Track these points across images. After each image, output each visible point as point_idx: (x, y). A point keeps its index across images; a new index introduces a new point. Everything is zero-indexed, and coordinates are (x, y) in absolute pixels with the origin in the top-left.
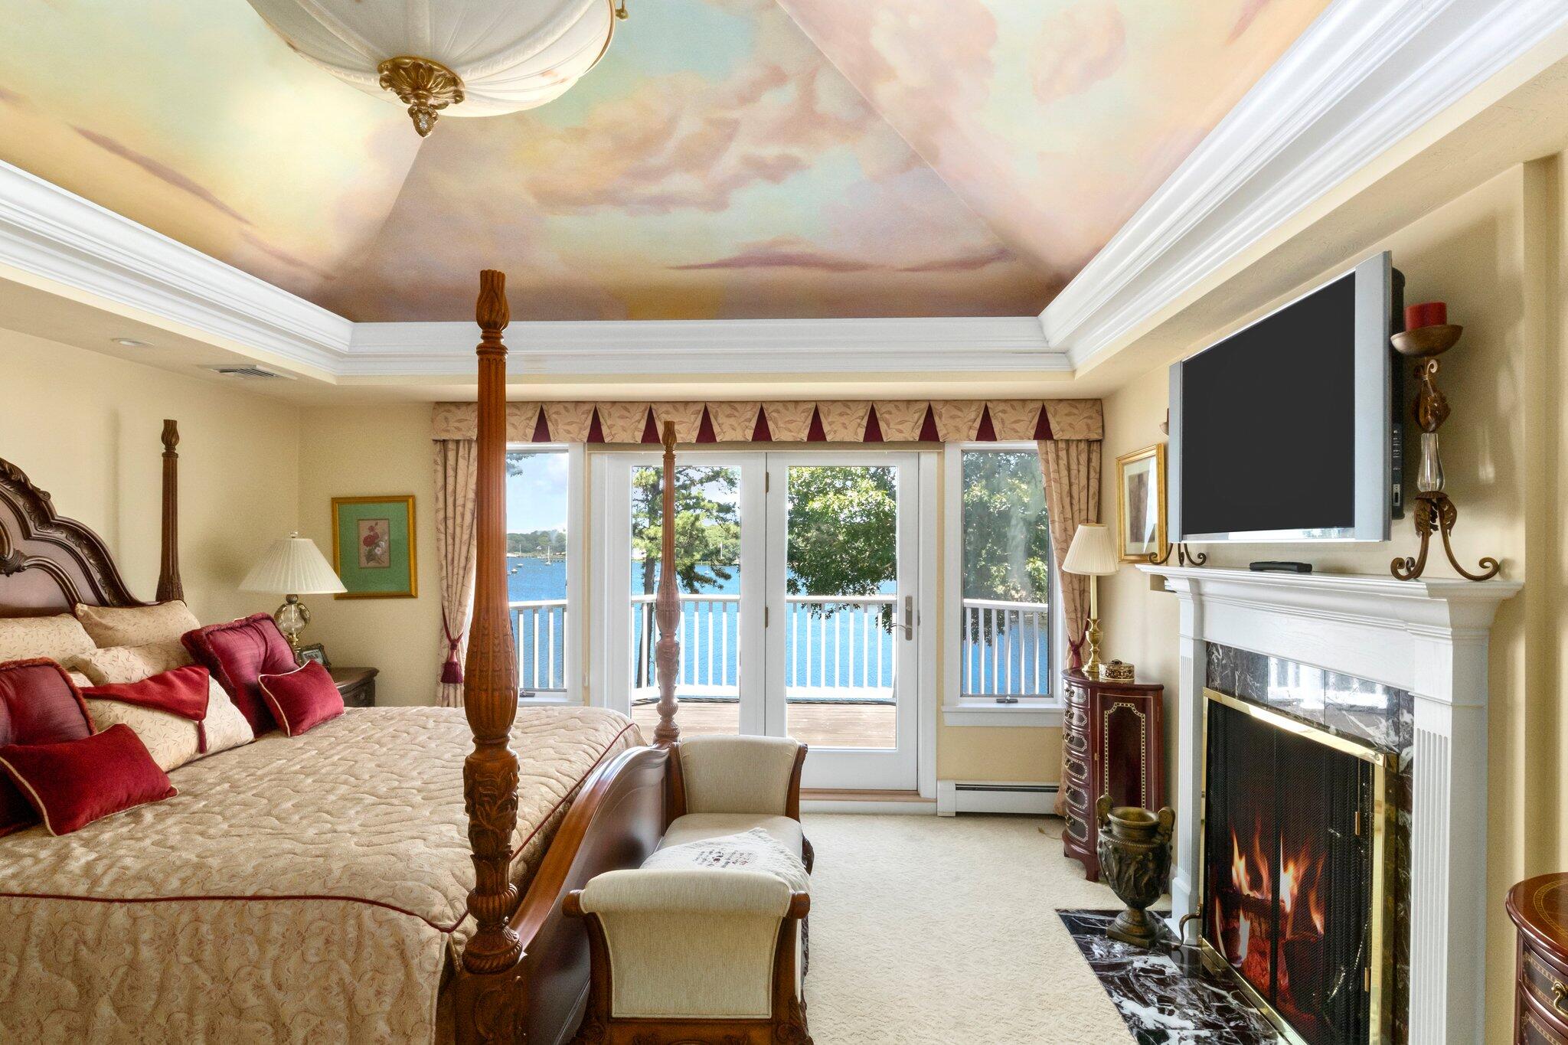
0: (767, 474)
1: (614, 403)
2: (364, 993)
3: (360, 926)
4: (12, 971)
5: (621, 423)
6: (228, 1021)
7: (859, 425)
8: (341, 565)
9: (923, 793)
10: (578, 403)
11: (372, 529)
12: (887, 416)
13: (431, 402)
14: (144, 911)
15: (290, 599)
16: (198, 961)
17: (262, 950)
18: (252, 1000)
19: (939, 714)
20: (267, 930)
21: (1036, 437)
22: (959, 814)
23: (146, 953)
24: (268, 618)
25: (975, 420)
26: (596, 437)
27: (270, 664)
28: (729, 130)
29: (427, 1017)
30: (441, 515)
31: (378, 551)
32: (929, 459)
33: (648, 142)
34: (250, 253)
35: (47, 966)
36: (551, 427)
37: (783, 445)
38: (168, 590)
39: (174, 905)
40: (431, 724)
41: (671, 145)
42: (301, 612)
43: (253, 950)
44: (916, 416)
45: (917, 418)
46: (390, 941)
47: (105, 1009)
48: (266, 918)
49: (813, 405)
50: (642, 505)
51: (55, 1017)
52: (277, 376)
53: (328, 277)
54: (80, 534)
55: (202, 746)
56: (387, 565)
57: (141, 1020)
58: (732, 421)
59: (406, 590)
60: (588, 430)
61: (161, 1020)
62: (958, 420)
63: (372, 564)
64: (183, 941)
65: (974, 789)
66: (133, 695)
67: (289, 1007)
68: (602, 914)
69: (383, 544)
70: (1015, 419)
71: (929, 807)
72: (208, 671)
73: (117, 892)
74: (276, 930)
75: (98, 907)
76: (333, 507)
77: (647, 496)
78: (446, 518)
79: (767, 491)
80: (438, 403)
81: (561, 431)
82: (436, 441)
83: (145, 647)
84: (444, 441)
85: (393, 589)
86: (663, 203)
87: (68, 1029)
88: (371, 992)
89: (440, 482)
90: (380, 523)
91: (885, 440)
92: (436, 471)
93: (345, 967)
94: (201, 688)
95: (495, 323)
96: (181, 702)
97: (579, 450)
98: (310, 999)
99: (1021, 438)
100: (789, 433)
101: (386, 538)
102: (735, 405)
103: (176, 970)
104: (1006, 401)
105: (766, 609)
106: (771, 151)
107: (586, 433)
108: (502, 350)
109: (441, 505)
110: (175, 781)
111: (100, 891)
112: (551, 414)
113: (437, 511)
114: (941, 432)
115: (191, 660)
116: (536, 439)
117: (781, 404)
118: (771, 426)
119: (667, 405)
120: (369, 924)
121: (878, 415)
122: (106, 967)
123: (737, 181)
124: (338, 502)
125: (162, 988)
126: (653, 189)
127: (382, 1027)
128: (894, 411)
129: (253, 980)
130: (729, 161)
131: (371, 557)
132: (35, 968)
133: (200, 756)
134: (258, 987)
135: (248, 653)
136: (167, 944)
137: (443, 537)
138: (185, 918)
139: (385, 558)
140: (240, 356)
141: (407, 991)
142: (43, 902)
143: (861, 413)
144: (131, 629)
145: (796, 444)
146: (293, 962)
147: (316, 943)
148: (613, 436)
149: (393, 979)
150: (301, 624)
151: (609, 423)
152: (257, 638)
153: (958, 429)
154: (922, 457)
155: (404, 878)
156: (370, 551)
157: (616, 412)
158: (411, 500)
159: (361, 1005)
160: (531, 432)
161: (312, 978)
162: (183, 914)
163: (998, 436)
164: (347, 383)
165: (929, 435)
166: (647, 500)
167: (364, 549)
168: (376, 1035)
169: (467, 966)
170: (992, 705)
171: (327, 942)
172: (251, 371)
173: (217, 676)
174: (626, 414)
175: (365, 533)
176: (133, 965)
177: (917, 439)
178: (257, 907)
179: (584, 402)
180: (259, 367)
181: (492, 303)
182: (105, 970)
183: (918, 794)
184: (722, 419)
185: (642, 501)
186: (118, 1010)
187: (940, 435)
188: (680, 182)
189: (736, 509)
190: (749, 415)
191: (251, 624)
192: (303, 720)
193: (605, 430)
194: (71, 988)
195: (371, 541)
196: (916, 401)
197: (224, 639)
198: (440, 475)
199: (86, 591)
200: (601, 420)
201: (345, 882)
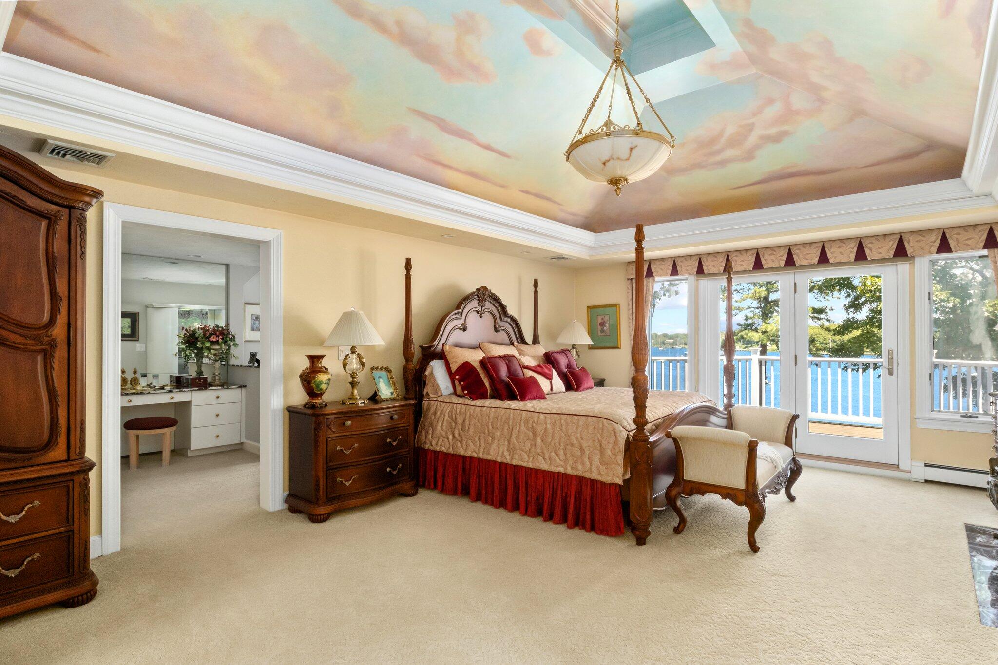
0: (795, 284)
1: (709, 254)
2: (604, 442)
3: (603, 425)
4: (518, 428)
5: (712, 263)
6: (569, 447)
7: (851, 252)
8: (591, 333)
9: (901, 467)
10: (691, 256)
11: (603, 319)
12: (870, 245)
13: (625, 263)
14: (548, 416)
15: (574, 346)
16: (561, 430)
17: (577, 428)
18: (575, 442)
19: (913, 420)
20: (578, 423)
21: (985, 247)
22: (927, 481)
23: (549, 426)
24: (568, 350)
25: (935, 241)
26: (700, 271)
27: (569, 366)
28: (751, 128)
29: (622, 450)
30: (631, 312)
31: (605, 328)
32: (903, 267)
33: (713, 141)
34: (562, 215)
35: (526, 428)
36: (679, 268)
37: (802, 267)
38: (536, 341)
39: (555, 415)
40: (625, 392)
41: (723, 140)
42: (577, 352)
43: (575, 429)
44: (891, 243)
45: (893, 244)
46: (611, 429)
47: (539, 440)
48: (578, 420)
49: (822, 244)
50: (757, 311)
51: (528, 441)
52: (569, 259)
53: (586, 218)
54: (513, 319)
55: (552, 389)
56: (608, 334)
57: (548, 444)
58: (772, 257)
59: (616, 345)
60: (696, 269)
61: (553, 444)
62: (922, 242)
63: (603, 334)
64: (558, 424)
65: (939, 467)
66: (533, 369)
67: (584, 445)
68: (679, 438)
69: (607, 325)
70: (966, 238)
71: (906, 475)
72: (551, 366)
73: (541, 411)
74: (581, 423)
75: (537, 414)
76: (588, 310)
77: (761, 305)
78: (632, 313)
79: (795, 292)
80: (629, 262)
81: (683, 270)
82: (628, 279)
83: (534, 357)
84: (632, 279)
85: (611, 345)
86: (723, 163)
87: (531, 445)
88: (606, 442)
89: (630, 297)
90: (606, 316)
91: (869, 259)
92: (628, 293)
93: (599, 435)
94: (550, 370)
95: (640, 240)
96: (546, 373)
97: (692, 278)
98: (590, 443)
99: (972, 249)
100: (806, 261)
101: (608, 323)
102: (774, 249)
103: (556, 432)
104: (960, 227)
105: (796, 356)
106: (773, 131)
107: (696, 270)
108: (643, 248)
109: (630, 307)
110: (546, 396)
111: (537, 411)
112: (678, 263)
113: (629, 310)
114: (909, 250)
115: (546, 362)
116: (672, 275)
117: (801, 246)
118: (795, 257)
119: (737, 252)
120: (606, 424)
121: (864, 245)
122: (540, 429)
123: (757, 147)
124: (590, 308)
125: (553, 436)
126: (718, 158)
127: (609, 452)
128: (875, 241)
129: (575, 436)
130: (753, 139)
131: (602, 331)
132: (523, 427)
133: (551, 392)
134: (577, 438)
135: (563, 361)
136: (554, 424)
137: (631, 321)
138: (558, 418)
139: (608, 332)
140: (557, 253)
141: (616, 443)
142: (524, 412)
143: (853, 245)
144: (528, 352)
145: (811, 266)
146: (585, 433)
147: (591, 428)
148: (709, 270)
149: (612, 440)
150: (577, 357)
151: (707, 264)
152: (565, 356)
153: (922, 248)
154: (898, 266)
155: (615, 415)
156: (602, 329)
157: (710, 258)
158: (618, 306)
159: (603, 446)
160: (670, 272)
161: (590, 437)
162: (557, 417)
163: (953, 249)
164: (593, 258)
165: (901, 252)
166: (761, 307)
167: (600, 328)
168: (607, 454)
169: (634, 439)
170: (958, 417)
171: (594, 428)
172: (561, 258)
173: (554, 367)
174: (715, 259)
175: (600, 321)
176: (546, 429)
177: (892, 257)
178: (576, 417)
179: (694, 255)
180: (564, 256)
181: (639, 235)
182: (539, 430)
183: (899, 467)
184: (766, 256)
185: (757, 308)
186: (542, 441)
187: (908, 253)
188: (729, 153)
189: (828, 311)
190: (782, 253)
191: (564, 352)
192: (580, 387)
193: (705, 268)
194: (531, 434)
195: (602, 324)
196: (891, 234)
197: (556, 355)
198: (630, 293)
199: (514, 339)
200: (703, 263)
201: (599, 413)
